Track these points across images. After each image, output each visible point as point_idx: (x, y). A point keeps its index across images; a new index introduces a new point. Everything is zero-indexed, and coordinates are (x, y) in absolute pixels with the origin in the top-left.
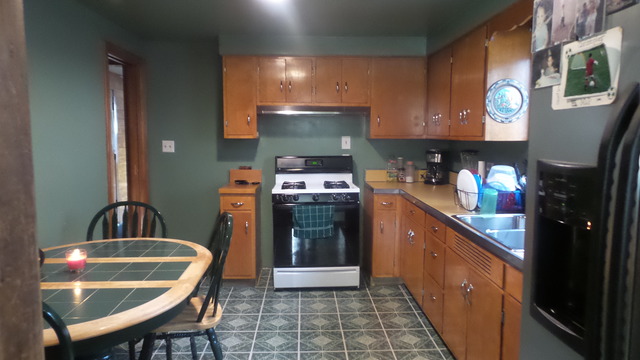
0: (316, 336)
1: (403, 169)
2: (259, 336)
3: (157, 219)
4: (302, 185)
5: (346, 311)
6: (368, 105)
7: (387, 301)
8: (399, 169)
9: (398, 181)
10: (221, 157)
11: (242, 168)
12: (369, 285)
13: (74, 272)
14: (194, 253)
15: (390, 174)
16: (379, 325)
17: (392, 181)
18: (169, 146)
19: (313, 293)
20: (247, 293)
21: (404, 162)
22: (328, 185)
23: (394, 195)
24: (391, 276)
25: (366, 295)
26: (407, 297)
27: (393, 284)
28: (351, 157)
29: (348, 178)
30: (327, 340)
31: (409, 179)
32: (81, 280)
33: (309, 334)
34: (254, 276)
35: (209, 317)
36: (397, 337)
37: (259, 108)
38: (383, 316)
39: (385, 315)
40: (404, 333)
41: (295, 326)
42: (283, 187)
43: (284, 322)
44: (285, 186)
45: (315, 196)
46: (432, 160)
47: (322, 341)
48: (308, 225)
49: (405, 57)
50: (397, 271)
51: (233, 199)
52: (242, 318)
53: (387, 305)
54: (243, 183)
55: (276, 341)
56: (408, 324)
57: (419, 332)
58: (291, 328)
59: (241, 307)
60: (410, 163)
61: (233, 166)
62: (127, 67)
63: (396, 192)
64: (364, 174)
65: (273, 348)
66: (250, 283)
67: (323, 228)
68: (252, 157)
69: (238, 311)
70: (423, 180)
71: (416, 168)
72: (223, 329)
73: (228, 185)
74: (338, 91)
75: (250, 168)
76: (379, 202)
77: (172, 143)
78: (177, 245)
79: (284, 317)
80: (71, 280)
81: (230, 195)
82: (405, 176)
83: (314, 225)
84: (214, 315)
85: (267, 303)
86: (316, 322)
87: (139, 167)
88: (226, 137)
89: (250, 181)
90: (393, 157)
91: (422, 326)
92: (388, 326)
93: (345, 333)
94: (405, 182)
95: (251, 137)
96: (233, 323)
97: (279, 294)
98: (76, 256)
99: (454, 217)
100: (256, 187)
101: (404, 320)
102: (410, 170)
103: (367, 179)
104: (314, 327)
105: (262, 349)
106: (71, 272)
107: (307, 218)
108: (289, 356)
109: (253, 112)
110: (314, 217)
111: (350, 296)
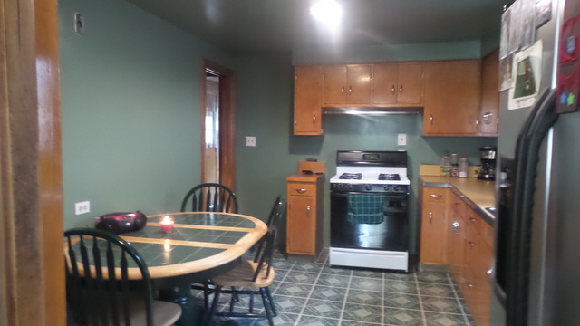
0: (359, 308)
1: (457, 165)
2: (310, 302)
3: (232, 199)
4: (359, 176)
5: (391, 291)
6: (421, 105)
7: (432, 286)
8: (453, 165)
9: (451, 176)
10: (292, 151)
11: (310, 160)
12: (417, 270)
13: (165, 233)
14: (253, 226)
15: (443, 169)
16: (418, 306)
17: (445, 176)
18: (251, 141)
19: (364, 273)
20: (307, 266)
21: (458, 157)
22: (382, 177)
23: (443, 188)
24: (438, 264)
25: (412, 279)
26: (452, 285)
27: (442, 271)
28: (405, 152)
29: (402, 171)
30: (367, 313)
31: (462, 174)
32: (169, 238)
33: (353, 306)
34: (313, 253)
35: (263, 278)
36: (434, 319)
37: (324, 109)
38: (425, 299)
39: (427, 298)
40: (441, 316)
41: (341, 298)
42: (342, 177)
43: (333, 294)
44: (344, 176)
45: (368, 187)
46: (486, 157)
47: (363, 313)
48: (360, 212)
49: (458, 60)
50: (445, 260)
51: (298, 186)
52: (298, 286)
53: (431, 289)
54: (308, 173)
55: (323, 308)
56: (447, 308)
57: (456, 317)
58: (338, 300)
59: (298, 277)
60: (464, 159)
61: (302, 158)
62: (222, 78)
63: (446, 185)
64: (419, 168)
65: (319, 314)
66: (310, 259)
67: (375, 215)
68: (317, 151)
69: (296, 280)
70: (477, 175)
71: (470, 164)
72: (282, 293)
73: (297, 174)
74: (394, 93)
75: (316, 161)
76: (430, 194)
77: (254, 139)
78: (243, 219)
79: (334, 290)
80: (162, 237)
81: (295, 182)
82: (458, 171)
83: (366, 212)
84: (266, 278)
85: (321, 277)
86: (360, 297)
87: (228, 157)
88: (295, 133)
89: (314, 172)
90: (448, 153)
91: (460, 312)
92: (427, 308)
93: (385, 309)
94: (457, 177)
95: (316, 134)
96: (290, 290)
97: (333, 270)
98: (167, 221)
99: (488, 209)
100: (318, 176)
101: (444, 305)
102: (463, 165)
103: (421, 173)
104: (358, 301)
105: (310, 313)
106: (164, 232)
107: (360, 205)
108: (331, 321)
109: (318, 113)
110: (366, 205)
111: (398, 278)
